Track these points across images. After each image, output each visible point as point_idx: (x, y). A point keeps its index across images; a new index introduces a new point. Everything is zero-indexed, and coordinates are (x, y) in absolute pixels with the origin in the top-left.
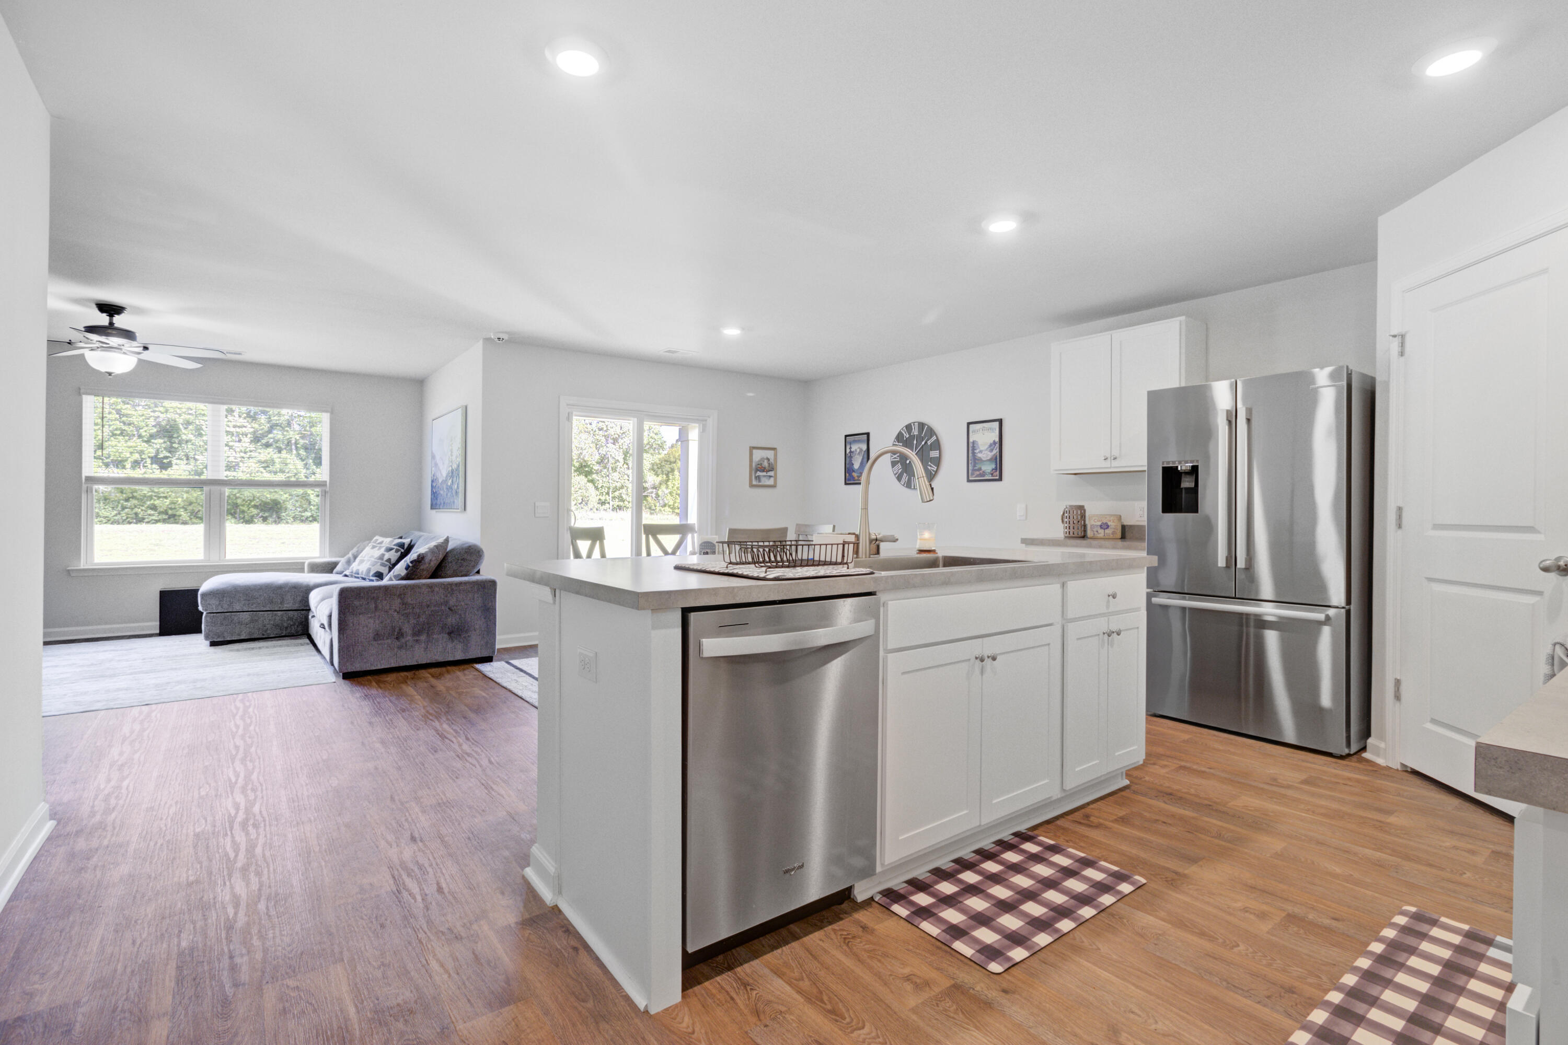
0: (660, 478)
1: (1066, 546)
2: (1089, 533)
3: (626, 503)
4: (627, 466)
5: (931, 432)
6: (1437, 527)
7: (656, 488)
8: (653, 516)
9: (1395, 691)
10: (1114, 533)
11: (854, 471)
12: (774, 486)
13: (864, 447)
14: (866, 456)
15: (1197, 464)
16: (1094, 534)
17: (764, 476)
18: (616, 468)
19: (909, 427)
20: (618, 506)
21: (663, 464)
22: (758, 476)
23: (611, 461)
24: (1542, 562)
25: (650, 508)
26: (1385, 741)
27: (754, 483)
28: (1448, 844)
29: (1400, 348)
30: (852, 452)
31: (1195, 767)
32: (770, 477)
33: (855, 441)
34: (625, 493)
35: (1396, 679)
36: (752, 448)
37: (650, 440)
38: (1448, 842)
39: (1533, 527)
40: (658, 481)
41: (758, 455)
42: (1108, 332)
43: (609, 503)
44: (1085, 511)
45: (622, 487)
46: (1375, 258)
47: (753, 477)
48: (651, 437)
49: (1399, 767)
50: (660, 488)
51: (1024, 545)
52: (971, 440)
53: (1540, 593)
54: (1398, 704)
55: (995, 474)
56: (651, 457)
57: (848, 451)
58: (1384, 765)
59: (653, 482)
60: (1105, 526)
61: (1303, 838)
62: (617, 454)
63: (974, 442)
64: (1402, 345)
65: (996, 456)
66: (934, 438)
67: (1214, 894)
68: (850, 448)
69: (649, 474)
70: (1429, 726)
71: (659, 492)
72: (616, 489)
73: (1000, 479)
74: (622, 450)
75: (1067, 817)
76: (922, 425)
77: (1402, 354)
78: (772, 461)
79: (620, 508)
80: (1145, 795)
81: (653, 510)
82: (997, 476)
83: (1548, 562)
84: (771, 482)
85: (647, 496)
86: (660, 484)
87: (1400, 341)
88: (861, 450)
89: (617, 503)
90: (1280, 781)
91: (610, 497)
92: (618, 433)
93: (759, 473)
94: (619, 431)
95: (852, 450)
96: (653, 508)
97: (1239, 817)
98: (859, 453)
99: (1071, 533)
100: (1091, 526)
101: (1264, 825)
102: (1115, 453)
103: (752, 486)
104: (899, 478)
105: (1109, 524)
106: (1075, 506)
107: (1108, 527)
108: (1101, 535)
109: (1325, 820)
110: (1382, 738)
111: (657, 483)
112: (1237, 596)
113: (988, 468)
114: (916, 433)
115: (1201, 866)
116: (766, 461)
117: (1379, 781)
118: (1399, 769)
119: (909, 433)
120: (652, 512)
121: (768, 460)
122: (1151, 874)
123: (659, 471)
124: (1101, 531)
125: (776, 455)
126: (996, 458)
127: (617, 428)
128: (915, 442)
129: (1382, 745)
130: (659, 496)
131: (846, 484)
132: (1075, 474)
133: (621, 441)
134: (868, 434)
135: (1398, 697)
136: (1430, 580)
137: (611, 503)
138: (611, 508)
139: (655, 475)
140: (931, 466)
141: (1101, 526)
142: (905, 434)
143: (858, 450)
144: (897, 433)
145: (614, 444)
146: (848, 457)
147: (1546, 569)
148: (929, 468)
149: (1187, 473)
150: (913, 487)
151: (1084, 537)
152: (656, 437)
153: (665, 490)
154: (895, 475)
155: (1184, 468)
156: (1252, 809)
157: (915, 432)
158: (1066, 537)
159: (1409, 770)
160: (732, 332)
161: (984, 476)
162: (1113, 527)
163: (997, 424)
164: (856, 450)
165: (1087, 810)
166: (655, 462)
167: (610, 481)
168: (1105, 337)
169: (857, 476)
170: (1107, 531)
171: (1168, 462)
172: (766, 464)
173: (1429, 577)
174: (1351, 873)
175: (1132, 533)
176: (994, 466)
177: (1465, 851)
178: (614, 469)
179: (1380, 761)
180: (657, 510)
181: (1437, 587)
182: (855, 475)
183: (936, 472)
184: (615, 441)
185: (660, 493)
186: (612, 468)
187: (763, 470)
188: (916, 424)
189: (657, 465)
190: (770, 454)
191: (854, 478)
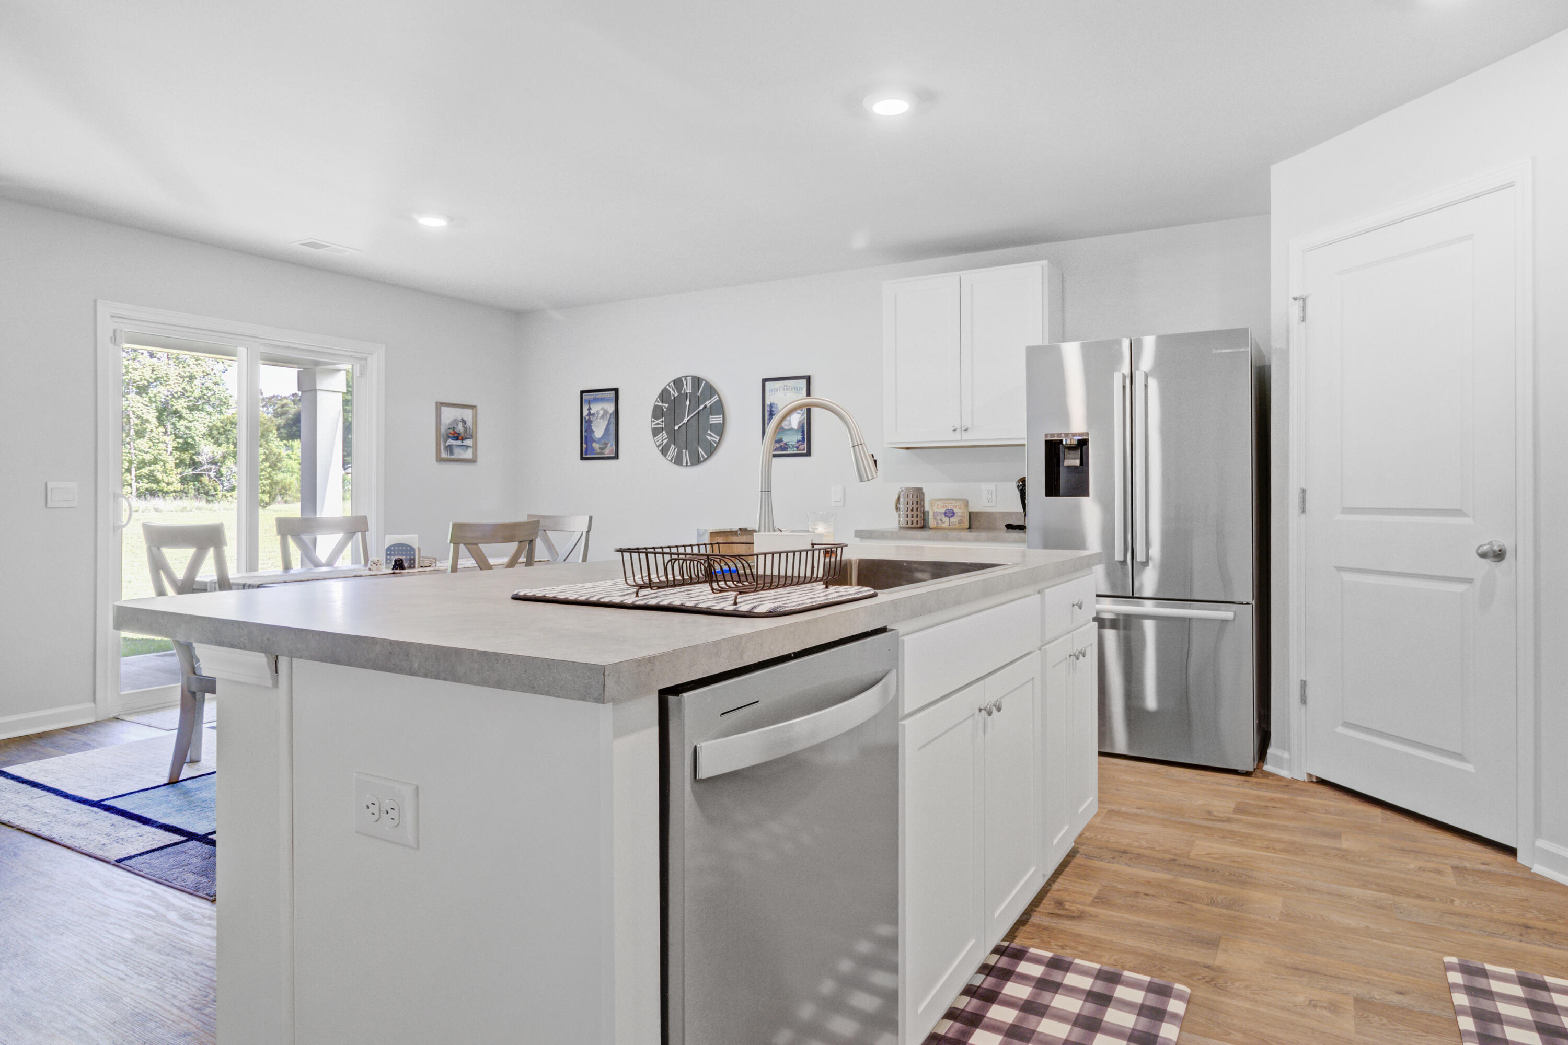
0: (223, 449)
1: (899, 538)
2: (932, 523)
3: (163, 485)
4: (164, 430)
5: (711, 390)
6: (1347, 510)
7: (216, 464)
8: (211, 505)
9: (1301, 694)
10: (960, 522)
11: (594, 441)
12: (473, 461)
13: (611, 408)
14: (613, 420)
15: (1087, 438)
16: (938, 523)
17: (458, 446)
18: (145, 430)
19: (678, 383)
20: (147, 490)
21: (228, 427)
22: (450, 446)
23: (134, 420)
24: (1479, 548)
25: (207, 493)
26: (1289, 750)
27: (444, 455)
28: (1412, 866)
29: (1302, 312)
30: (592, 415)
31: (1124, 809)
32: (468, 447)
33: (596, 400)
34: (161, 469)
35: (1302, 681)
36: (440, 405)
37: (205, 391)
38: (1412, 864)
39: (1460, 510)
40: (220, 453)
41: (449, 415)
42: (957, 273)
43: (130, 485)
44: (923, 494)
45: (155, 461)
46: (1268, 212)
47: (442, 448)
48: (207, 388)
49: (1305, 778)
50: (223, 462)
51: (858, 539)
52: (768, 402)
53: (1470, 581)
54: (1304, 707)
55: (801, 447)
56: (208, 417)
57: (585, 412)
58: (1289, 777)
59: (210, 455)
60: (950, 513)
61: (1291, 886)
62: (145, 411)
63: (771, 405)
64: (1304, 309)
65: (803, 424)
66: (715, 398)
67: (1267, 989)
68: (589, 409)
69: (203, 442)
70: (1341, 730)
71: (221, 469)
72: (143, 464)
73: (808, 454)
74: (154, 405)
75: (1038, 909)
76: (697, 381)
77: (1304, 319)
78: (469, 424)
79: (153, 493)
80: (1100, 858)
81: (213, 496)
82: (804, 450)
83: (1485, 547)
84: (468, 454)
85: (201, 475)
86: (224, 457)
87: (1302, 305)
88: (606, 412)
89: (145, 485)
90: (1215, 814)
91: (133, 477)
92: (147, 377)
93: (450, 442)
94: (148, 375)
95: (592, 412)
96: (212, 492)
97: (1213, 871)
98: (603, 417)
99: (910, 523)
100: (934, 513)
101: (1244, 876)
102: (967, 423)
103: (440, 460)
104: (664, 451)
105: (955, 510)
106: (912, 488)
107: (954, 514)
108: (946, 525)
109: (1291, 858)
110: (1286, 746)
111: (218, 457)
112: (1135, 595)
113: (792, 439)
114: (689, 391)
115: (1226, 951)
116: (460, 424)
117: (1300, 798)
118: (1306, 780)
119: (679, 391)
120: (210, 498)
121: (464, 422)
122: (1185, 976)
123: (222, 438)
124: (946, 520)
125: (475, 416)
126: (803, 426)
127: (144, 370)
128: (688, 403)
129: (1286, 755)
130: (222, 475)
131: (582, 458)
132: (908, 448)
133: (152, 391)
134: (616, 390)
135: (1304, 700)
136: (1340, 569)
137: (134, 485)
138: (134, 493)
139: (215, 443)
140: (711, 436)
141: (945, 513)
142: (672, 392)
143: (601, 412)
144: (660, 391)
145: (139, 394)
146: (585, 425)
147: (1483, 555)
148: (709, 438)
149: (1071, 448)
150: (684, 464)
151: (924, 527)
152: (215, 388)
153: (232, 466)
154: (658, 447)
155: (1069, 442)
156: (1217, 856)
157: (688, 389)
158: (901, 528)
159: (1314, 780)
160: (433, 222)
161: (785, 449)
162: (959, 514)
163: (804, 381)
164: (598, 412)
165: (1052, 895)
166: (214, 425)
167: (132, 451)
168: (953, 277)
169: (600, 448)
170: (952, 520)
171: (1052, 435)
172: (460, 428)
173: (1338, 566)
174: (1366, 924)
175: (979, 521)
176: (799, 437)
177: (1431, 871)
178: (140, 434)
179: (1285, 773)
180: (220, 496)
181: (1347, 577)
182: (596, 446)
183: (718, 443)
184: (142, 390)
185: (224, 470)
186: (137, 432)
187: (457, 437)
188: (689, 379)
189: (218, 429)
190: (467, 414)
191: (593, 450)
